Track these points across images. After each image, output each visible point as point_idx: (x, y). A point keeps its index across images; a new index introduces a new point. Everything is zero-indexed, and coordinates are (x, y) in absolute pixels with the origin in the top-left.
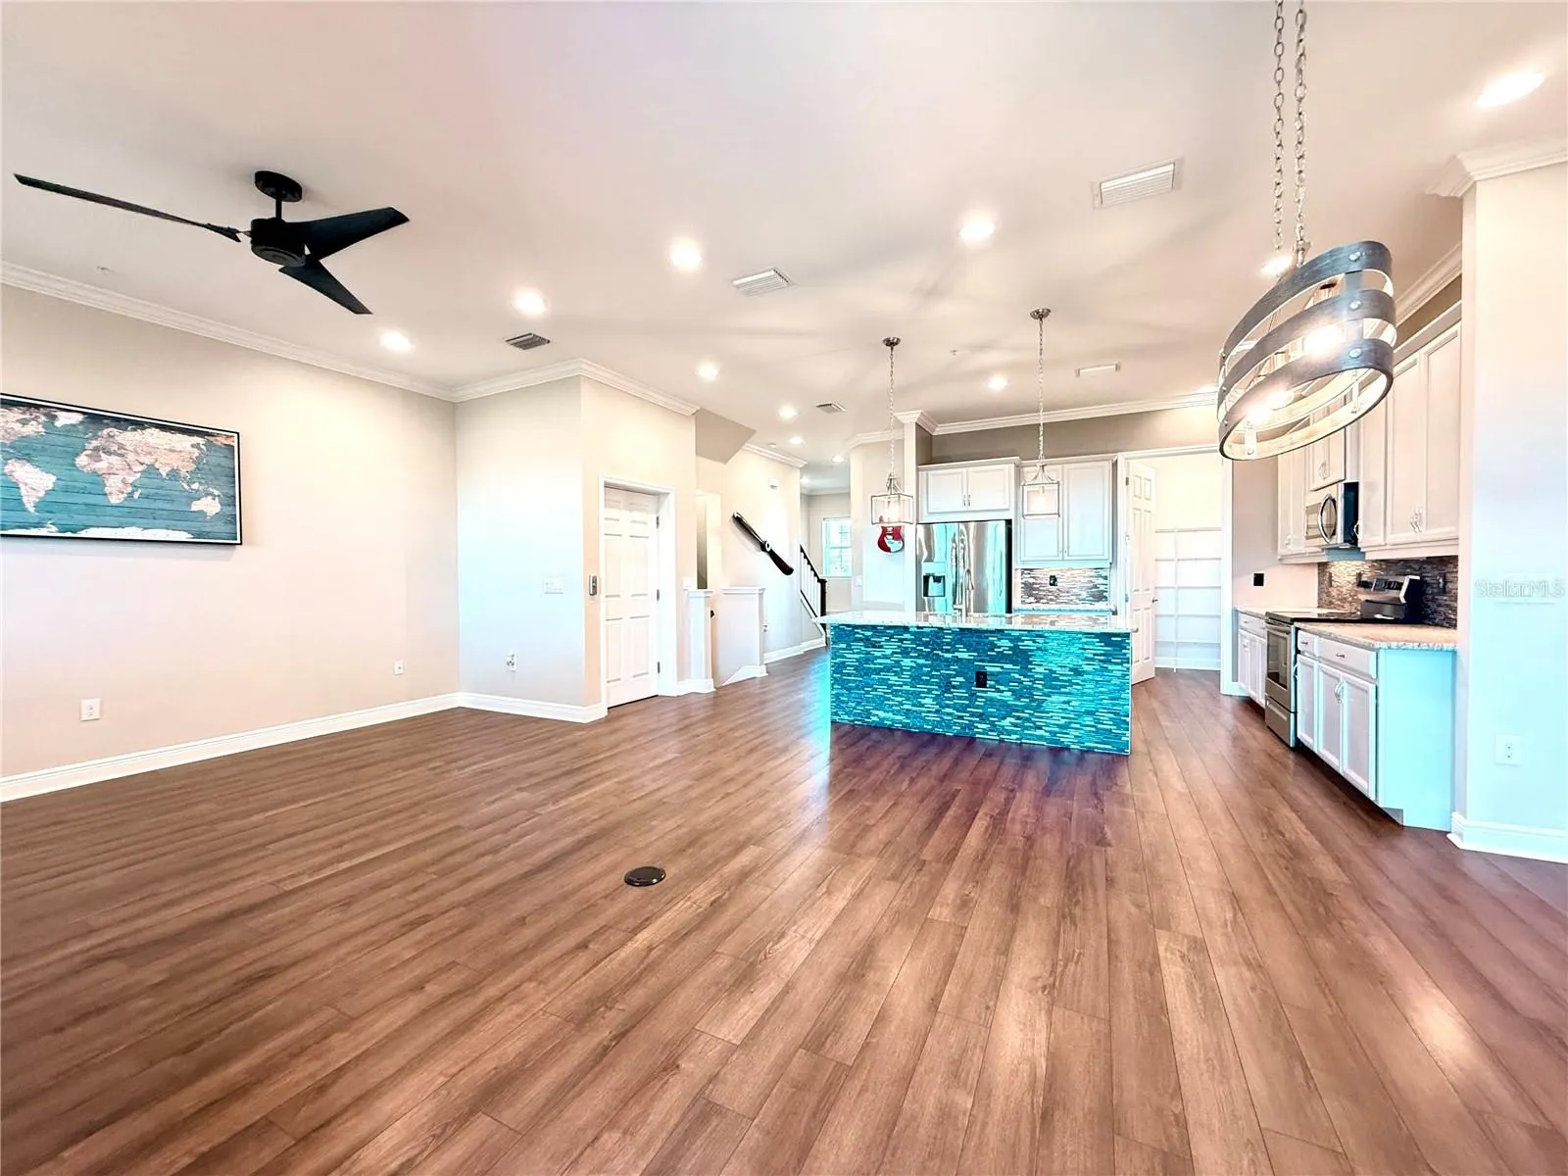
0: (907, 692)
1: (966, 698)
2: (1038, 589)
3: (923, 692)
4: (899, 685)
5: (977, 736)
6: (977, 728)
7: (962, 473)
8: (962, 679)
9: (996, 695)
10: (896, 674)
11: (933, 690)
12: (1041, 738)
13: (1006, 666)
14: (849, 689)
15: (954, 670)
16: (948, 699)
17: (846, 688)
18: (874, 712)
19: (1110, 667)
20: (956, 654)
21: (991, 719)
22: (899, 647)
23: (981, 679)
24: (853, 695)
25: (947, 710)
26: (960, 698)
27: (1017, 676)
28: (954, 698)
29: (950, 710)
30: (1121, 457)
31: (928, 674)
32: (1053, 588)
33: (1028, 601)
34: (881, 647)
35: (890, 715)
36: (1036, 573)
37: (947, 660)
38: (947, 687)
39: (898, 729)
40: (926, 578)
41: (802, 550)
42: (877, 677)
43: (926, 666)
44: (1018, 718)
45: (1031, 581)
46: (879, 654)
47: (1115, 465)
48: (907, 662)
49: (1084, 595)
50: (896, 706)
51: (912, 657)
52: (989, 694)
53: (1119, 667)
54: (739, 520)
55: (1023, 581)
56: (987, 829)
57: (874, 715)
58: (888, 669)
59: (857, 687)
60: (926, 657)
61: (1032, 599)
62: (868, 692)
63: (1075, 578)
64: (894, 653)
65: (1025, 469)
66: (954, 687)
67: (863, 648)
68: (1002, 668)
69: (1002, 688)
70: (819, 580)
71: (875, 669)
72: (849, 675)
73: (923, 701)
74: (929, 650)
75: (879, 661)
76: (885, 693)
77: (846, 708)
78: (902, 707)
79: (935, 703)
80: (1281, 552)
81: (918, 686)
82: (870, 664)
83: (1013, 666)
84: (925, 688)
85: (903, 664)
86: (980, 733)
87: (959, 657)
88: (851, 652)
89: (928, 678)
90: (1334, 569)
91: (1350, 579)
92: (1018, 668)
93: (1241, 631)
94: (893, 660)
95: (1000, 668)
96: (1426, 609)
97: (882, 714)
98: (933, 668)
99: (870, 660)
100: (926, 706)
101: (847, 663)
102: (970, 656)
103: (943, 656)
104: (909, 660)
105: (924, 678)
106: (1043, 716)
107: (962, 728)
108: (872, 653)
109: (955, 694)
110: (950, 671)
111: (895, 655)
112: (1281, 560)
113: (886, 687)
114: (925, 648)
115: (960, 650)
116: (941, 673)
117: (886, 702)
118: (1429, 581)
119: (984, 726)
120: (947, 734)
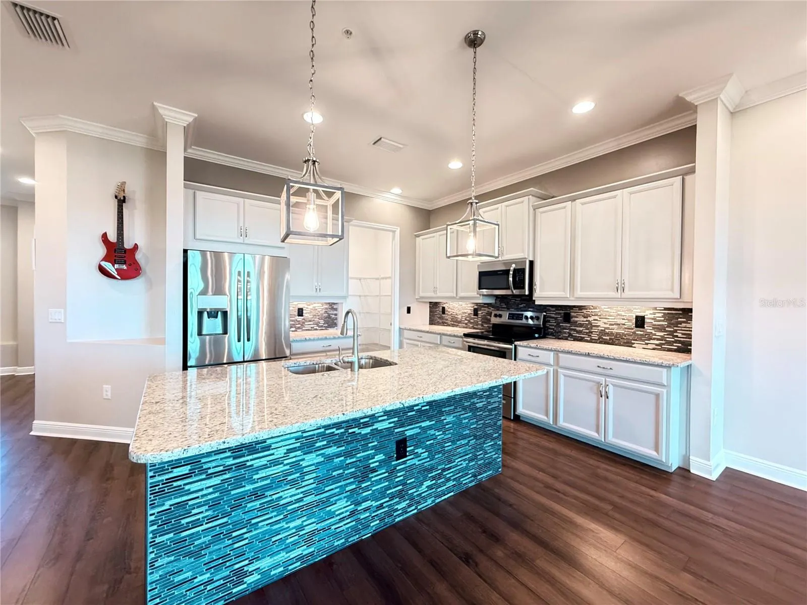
0: (310, 505)
1: (385, 480)
3: (334, 495)
4: (298, 501)
5: (397, 520)
6: (397, 510)
8: (381, 457)
9: (416, 461)
10: (294, 483)
11: (346, 485)
12: (449, 490)
13: (423, 424)
15: (372, 448)
16: (367, 489)
17: (189, 554)
18: (251, 568)
19: (492, 400)
21: (410, 492)
22: (297, 439)
23: (401, 448)
24: (206, 559)
25: (364, 505)
26: (379, 481)
27: (432, 432)
28: (372, 485)
29: (368, 504)
31: (341, 465)
32: (300, 318)
34: (268, 448)
35: (283, 556)
37: (365, 437)
38: (365, 472)
39: (294, 573)
40: (200, 314)
42: (257, 504)
43: (338, 455)
44: (433, 478)
46: (264, 461)
48: (312, 459)
49: (322, 322)
50: (292, 536)
51: (320, 449)
52: (409, 463)
53: (496, 399)
57: (251, 573)
58: (279, 482)
59: (217, 538)
60: (337, 443)
62: (240, 538)
64: (290, 451)
66: (374, 470)
67: (230, 462)
68: (420, 427)
69: (420, 451)
71: (255, 491)
72: (197, 523)
73: (333, 508)
74: (343, 430)
75: (262, 474)
76: (271, 524)
77: (188, 593)
78: (301, 533)
79: (349, 503)
80: (422, 294)
81: (327, 489)
82: (244, 486)
83: (430, 422)
84: (336, 488)
85: (304, 464)
86: (399, 515)
87: (379, 429)
88: (204, 476)
89: (341, 471)
90: (448, 305)
91: (465, 311)
92: (433, 422)
93: (405, 341)
94: (287, 464)
95: (418, 429)
96: (549, 330)
97: (265, 563)
98: (348, 454)
99: (244, 479)
100: (337, 513)
101: (190, 503)
102: (390, 423)
103: (360, 433)
104: (313, 455)
105: (334, 474)
106: (452, 466)
107: (381, 520)
108: (248, 464)
109: (373, 479)
110: (368, 451)
111: (292, 455)
112: (417, 299)
113: (275, 513)
114: (337, 430)
115: (380, 419)
116: (358, 458)
117: (274, 539)
118: (553, 315)
119: (403, 505)
120: (363, 538)
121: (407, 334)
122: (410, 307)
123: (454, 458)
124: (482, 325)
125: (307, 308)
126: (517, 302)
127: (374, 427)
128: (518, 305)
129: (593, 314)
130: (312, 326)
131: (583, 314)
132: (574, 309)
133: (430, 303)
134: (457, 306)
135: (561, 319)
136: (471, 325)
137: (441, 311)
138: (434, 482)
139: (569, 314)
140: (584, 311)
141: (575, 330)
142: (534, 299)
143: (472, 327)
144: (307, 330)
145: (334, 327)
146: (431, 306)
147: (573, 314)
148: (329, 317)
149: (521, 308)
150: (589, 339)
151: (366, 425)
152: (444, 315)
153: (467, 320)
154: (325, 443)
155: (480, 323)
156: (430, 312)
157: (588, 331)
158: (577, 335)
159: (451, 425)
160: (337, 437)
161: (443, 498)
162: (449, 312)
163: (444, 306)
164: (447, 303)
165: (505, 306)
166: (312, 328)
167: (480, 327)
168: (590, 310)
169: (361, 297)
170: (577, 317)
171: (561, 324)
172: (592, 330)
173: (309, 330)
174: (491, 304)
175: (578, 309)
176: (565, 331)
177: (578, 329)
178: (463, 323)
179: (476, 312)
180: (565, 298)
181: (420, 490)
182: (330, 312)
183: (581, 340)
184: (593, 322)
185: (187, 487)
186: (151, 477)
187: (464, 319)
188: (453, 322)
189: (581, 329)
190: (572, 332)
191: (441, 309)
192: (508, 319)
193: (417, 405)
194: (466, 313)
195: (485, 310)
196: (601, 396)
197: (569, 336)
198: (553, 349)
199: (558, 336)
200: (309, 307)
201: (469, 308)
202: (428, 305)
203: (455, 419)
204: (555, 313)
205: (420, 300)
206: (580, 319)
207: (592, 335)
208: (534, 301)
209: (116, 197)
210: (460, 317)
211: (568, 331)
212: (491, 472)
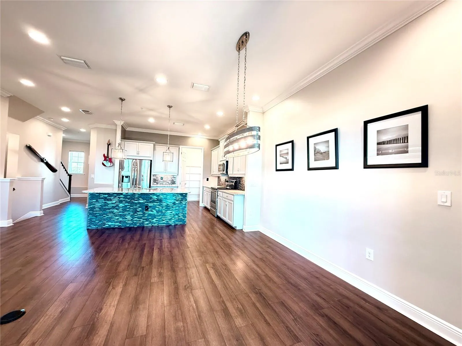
0: (121, 215)
1: (141, 215)
2: (157, 181)
4: (118, 213)
5: (145, 226)
6: (145, 223)
7: (137, 144)
8: (141, 209)
9: (152, 213)
10: (117, 209)
11: (130, 213)
12: (164, 223)
14: (96, 216)
15: (138, 206)
16: (136, 215)
18: (107, 223)
19: (183, 202)
20: (139, 201)
21: (149, 220)
22: (118, 200)
23: (147, 208)
24: (98, 218)
25: (135, 219)
27: (158, 206)
28: (138, 215)
29: (136, 219)
30: (181, 147)
31: (129, 208)
32: (162, 180)
33: (154, 184)
34: (111, 200)
35: (113, 223)
36: (157, 176)
37: (136, 203)
38: (136, 211)
39: (116, 228)
40: (123, 177)
42: (109, 211)
43: (128, 206)
44: (158, 219)
45: (156, 178)
46: (110, 203)
47: (179, 148)
48: (121, 205)
49: (170, 182)
50: (116, 220)
51: (124, 203)
52: (149, 213)
53: (185, 202)
55: (153, 178)
56: (158, 252)
57: (107, 224)
58: (113, 207)
59: (100, 215)
60: (128, 203)
61: (155, 183)
62: (105, 217)
63: (168, 178)
64: (116, 202)
65: (156, 146)
66: (138, 212)
67: (103, 201)
68: (154, 204)
69: (153, 210)
70: (68, 175)
71: (108, 208)
72: (96, 211)
73: (127, 217)
75: (110, 205)
76: (112, 216)
78: (118, 220)
79: (131, 217)
81: (125, 212)
82: (106, 207)
84: (127, 213)
85: (119, 205)
86: (146, 225)
89: (129, 209)
93: (204, 191)
96: (237, 186)
97: (110, 223)
98: (131, 206)
99: (106, 205)
100: (127, 219)
104: (122, 204)
105: (127, 209)
106: (165, 217)
107: (140, 224)
112: (211, 175)
113: (112, 214)
116: (134, 207)
117: (112, 219)
119: (147, 222)
120: (135, 227)
121: (205, 188)
122: (208, 178)
123: (166, 215)
125: (164, 177)
130: (166, 183)
135: (239, 182)
142: (228, 175)
161: (161, 225)
162: (221, 180)
171: (239, 184)
173: (165, 185)
179: (226, 180)
180: (232, 174)
181: (153, 220)
182: (173, 179)
198: (222, 191)
199: (238, 189)
204: (238, 180)
205: (213, 176)
206: (242, 182)
209: (107, 144)
210: (223, 182)
212: (181, 223)
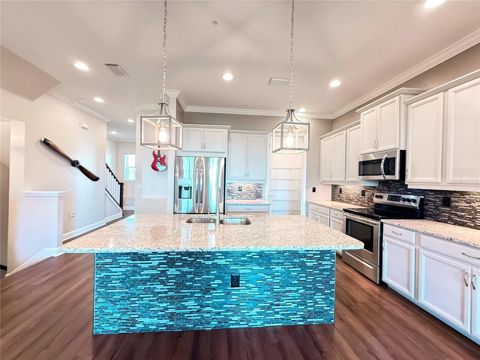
0: (172, 297)
1: (222, 297)
2: (233, 193)
3: (186, 296)
4: (165, 293)
5: (231, 327)
6: (231, 320)
8: (219, 282)
9: (247, 292)
10: (163, 283)
11: (195, 293)
12: (277, 320)
13: (254, 268)
14: (114, 302)
15: (213, 275)
16: (208, 299)
17: (111, 301)
18: (139, 320)
19: (324, 263)
20: (215, 261)
21: (242, 311)
22: (165, 258)
23: (235, 280)
24: (118, 307)
25: (207, 309)
26: (218, 297)
27: (262, 275)
28: (213, 298)
29: (209, 309)
31: (191, 280)
32: (240, 192)
34: (149, 259)
35: (155, 320)
36: (233, 185)
37: (208, 266)
38: (207, 290)
39: (162, 332)
41: (108, 167)
42: (143, 287)
43: (190, 273)
44: (263, 308)
45: (231, 188)
46: (146, 266)
48: (172, 271)
49: (253, 195)
50: (161, 311)
51: (178, 267)
52: (241, 292)
53: (329, 263)
54: (46, 143)
57: (139, 323)
58: (154, 278)
59: (123, 299)
60: (190, 265)
62: (134, 302)
63: (249, 188)
64: (160, 264)
65: (231, 133)
66: (214, 289)
67: (130, 262)
68: (251, 269)
69: (251, 285)
70: (119, 183)
71: (142, 280)
72: (114, 288)
73: (186, 304)
74: (193, 259)
75: (146, 272)
76: (151, 301)
77: (110, 320)
78: (166, 311)
79: (196, 304)
80: (324, 179)
81: (182, 291)
82: (137, 276)
83: (260, 267)
84: (188, 292)
85: (168, 273)
86: (233, 324)
87: (218, 263)
88: (118, 266)
89: (191, 283)
90: (343, 187)
91: (356, 192)
92: (263, 268)
93: (309, 211)
94: (159, 271)
95: (249, 270)
96: (427, 212)
97: (147, 320)
98: (196, 274)
99: (136, 272)
100: (188, 307)
101: (112, 277)
102: (226, 261)
103: (205, 263)
104: (174, 270)
105: (187, 283)
106: (280, 304)
107: (219, 322)
108: (139, 265)
109: (213, 294)
110: (210, 275)
111: (161, 266)
112: (321, 182)
113: (152, 296)
114: (189, 258)
115: (219, 257)
116: (203, 278)
117: (151, 309)
118: (432, 199)
119: (236, 318)
120: (206, 329)
122: (315, 188)
123: (282, 298)
124: (368, 204)
125: (244, 186)
126: (396, 186)
127: (214, 262)
128: (398, 189)
129: (478, 200)
130: (247, 197)
131: (465, 199)
132: (454, 194)
133: (332, 185)
134: (350, 187)
135: (440, 203)
136: (360, 203)
137: (339, 191)
138: (263, 310)
139: (449, 199)
140: (467, 197)
141: (456, 215)
142: (406, 183)
143: (360, 204)
144: (243, 199)
145: (260, 198)
146: (333, 187)
147: (453, 199)
148: (257, 192)
149: (401, 191)
150: (473, 225)
151: (208, 259)
152: (341, 195)
153: (356, 199)
154: (181, 264)
155: (367, 202)
156: (332, 191)
157: (471, 217)
158: (459, 220)
159: (280, 274)
160: (189, 262)
161: (272, 325)
162: (344, 192)
163: (341, 187)
164: (343, 185)
165: (387, 189)
166: (246, 198)
167: (366, 204)
168: (474, 196)
169: (291, 181)
170: (459, 202)
171: (440, 208)
172: (477, 217)
173: (245, 199)
174: (375, 187)
175: (459, 194)
176: (444, 214)
177: (458, 213)
178: (354, 201)
179: (363, 193)
180: (437, 184)
181: (250, 312)
182: (257, 189)
183: (463, 225)
184: (477, 208)
185: (111, 269)
186: (96, 260)
187: (355, 198)
188: (347, 200)
189: (463, 214)
190: (452, 216)
191: (339, 190)
192: (388, 200)
193: (249, 253)
194: (356, 194)
195: (370, 192)
196: (467, 285)
197: (448, 220)
198: (414, 229)
199: (436, 218)
200: (245, 186)
201: (358, 190)
202: (331, 187)
203: (283, 269)
204: (433, 197)
205: (323, 183)
206: (462, 205)
207: (476, 221)
208: (407, 185)
210: (351, 196)
211: (447, 215)
212: (322, 320)
